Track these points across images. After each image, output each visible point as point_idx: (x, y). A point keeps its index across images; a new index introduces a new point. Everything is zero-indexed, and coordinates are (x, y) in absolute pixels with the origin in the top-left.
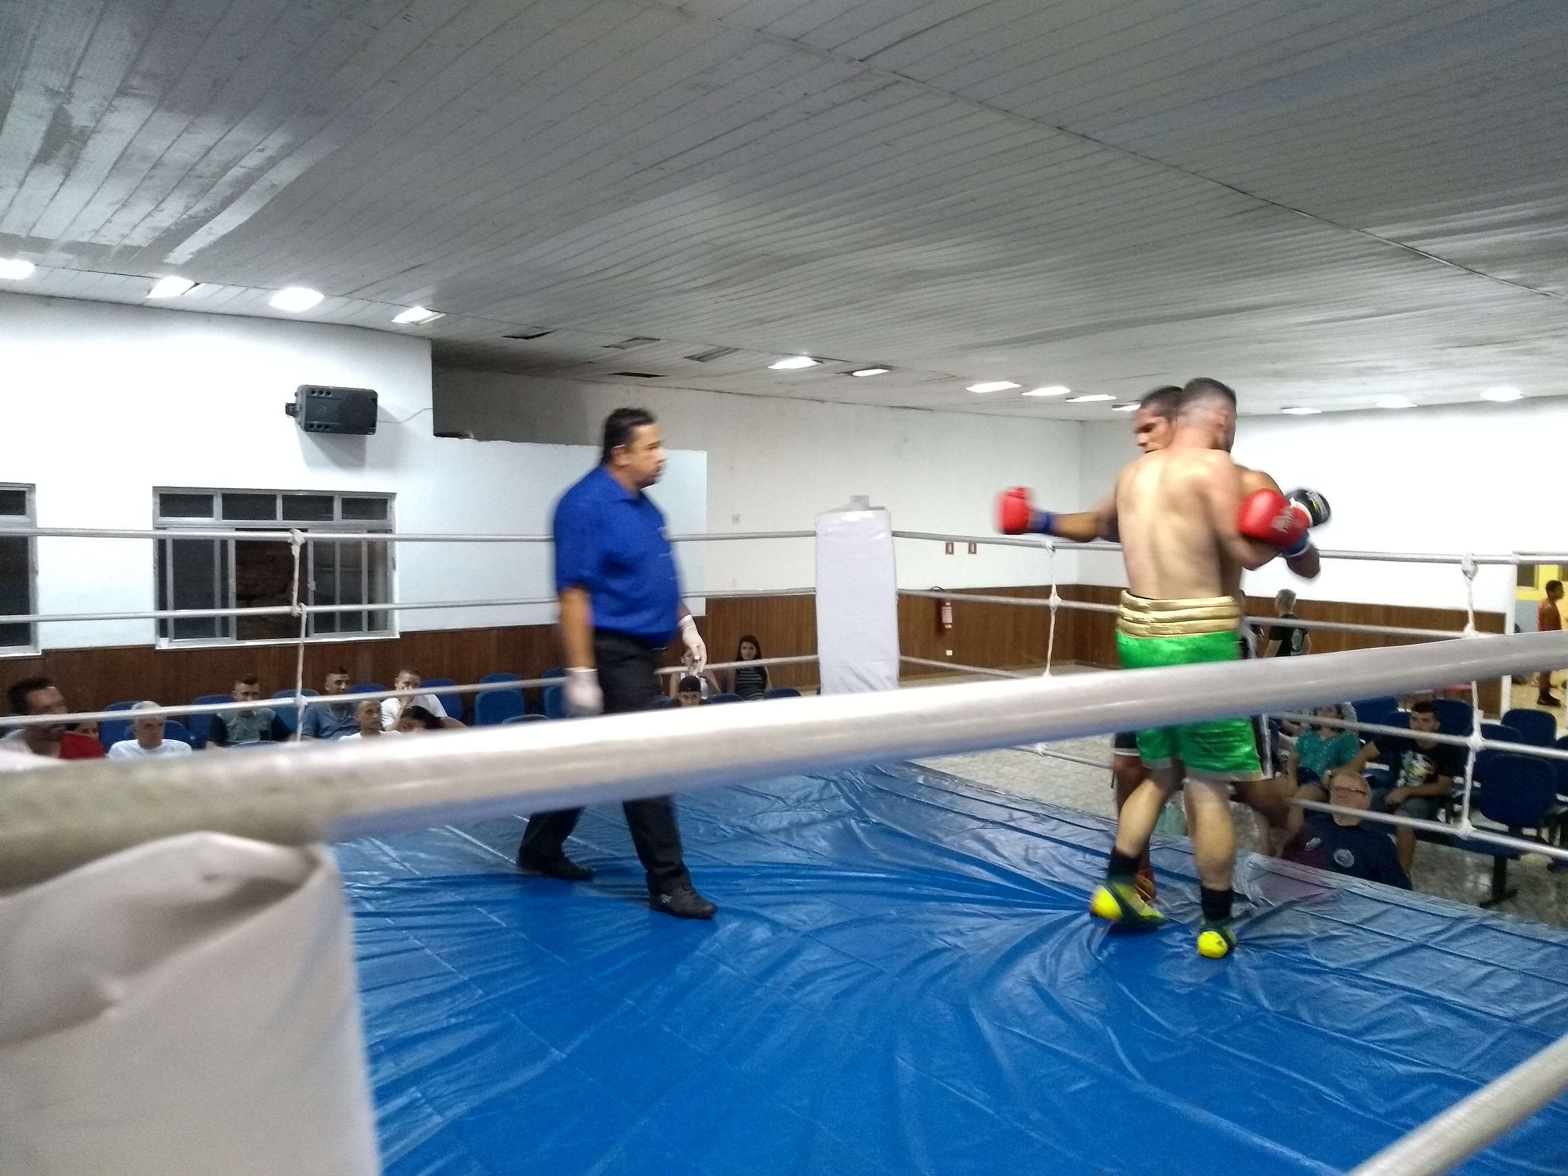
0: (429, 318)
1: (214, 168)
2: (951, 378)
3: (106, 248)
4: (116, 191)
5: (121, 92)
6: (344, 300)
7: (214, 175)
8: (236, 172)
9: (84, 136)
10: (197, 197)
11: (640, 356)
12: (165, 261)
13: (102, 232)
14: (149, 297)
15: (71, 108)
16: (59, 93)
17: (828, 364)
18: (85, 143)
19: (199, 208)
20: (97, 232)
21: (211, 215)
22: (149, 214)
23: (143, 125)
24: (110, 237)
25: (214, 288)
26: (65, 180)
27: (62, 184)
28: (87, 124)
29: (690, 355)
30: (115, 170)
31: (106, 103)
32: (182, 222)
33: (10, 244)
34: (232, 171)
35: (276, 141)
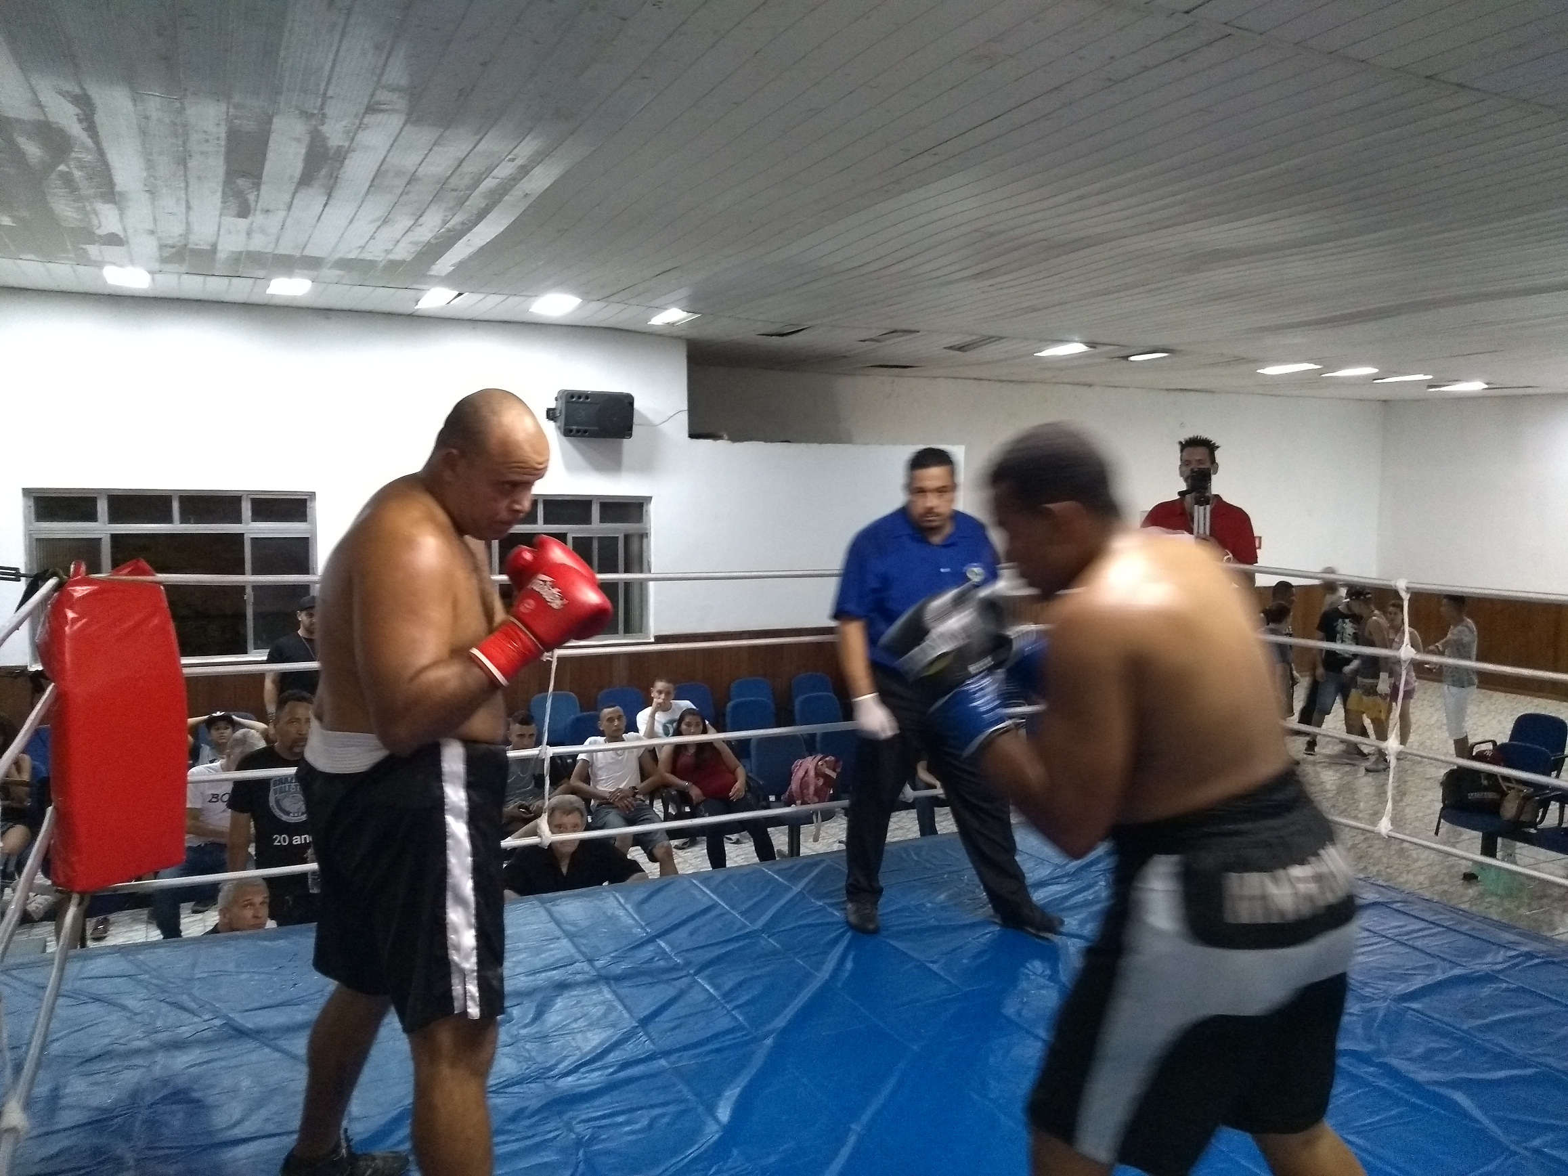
0: (684, 319)
1: (467, 180)
2: (1241, 360)
3: (372, 264)
4: (376, 207)
5: (371, 109)
6: (601, 304)
7: (468, 188)
8: (489, 183)
9: (341, 156)
10: (453, 211)
11: (899, 348)
12: (428, 273)
13: (368, 248)
14: (417, 307)
15: (325, 129)
16: (313, 115)
17: (1102, 349)
18: (342, 162)
19: (456, 221)
20: (363, 248)
21: (468, 227)
22: (409, 229)
23: (397, 139)
24: (376, 252)
25: (476, 297)
26: (328, 199)
27: (326, 204)
28: (341, 144)
29: (949, 345)
30: (372, 189)
31: (357, 122)
32: (442, 236)
33: (286, 264)
34: (485, 182)
35: (527, 149)
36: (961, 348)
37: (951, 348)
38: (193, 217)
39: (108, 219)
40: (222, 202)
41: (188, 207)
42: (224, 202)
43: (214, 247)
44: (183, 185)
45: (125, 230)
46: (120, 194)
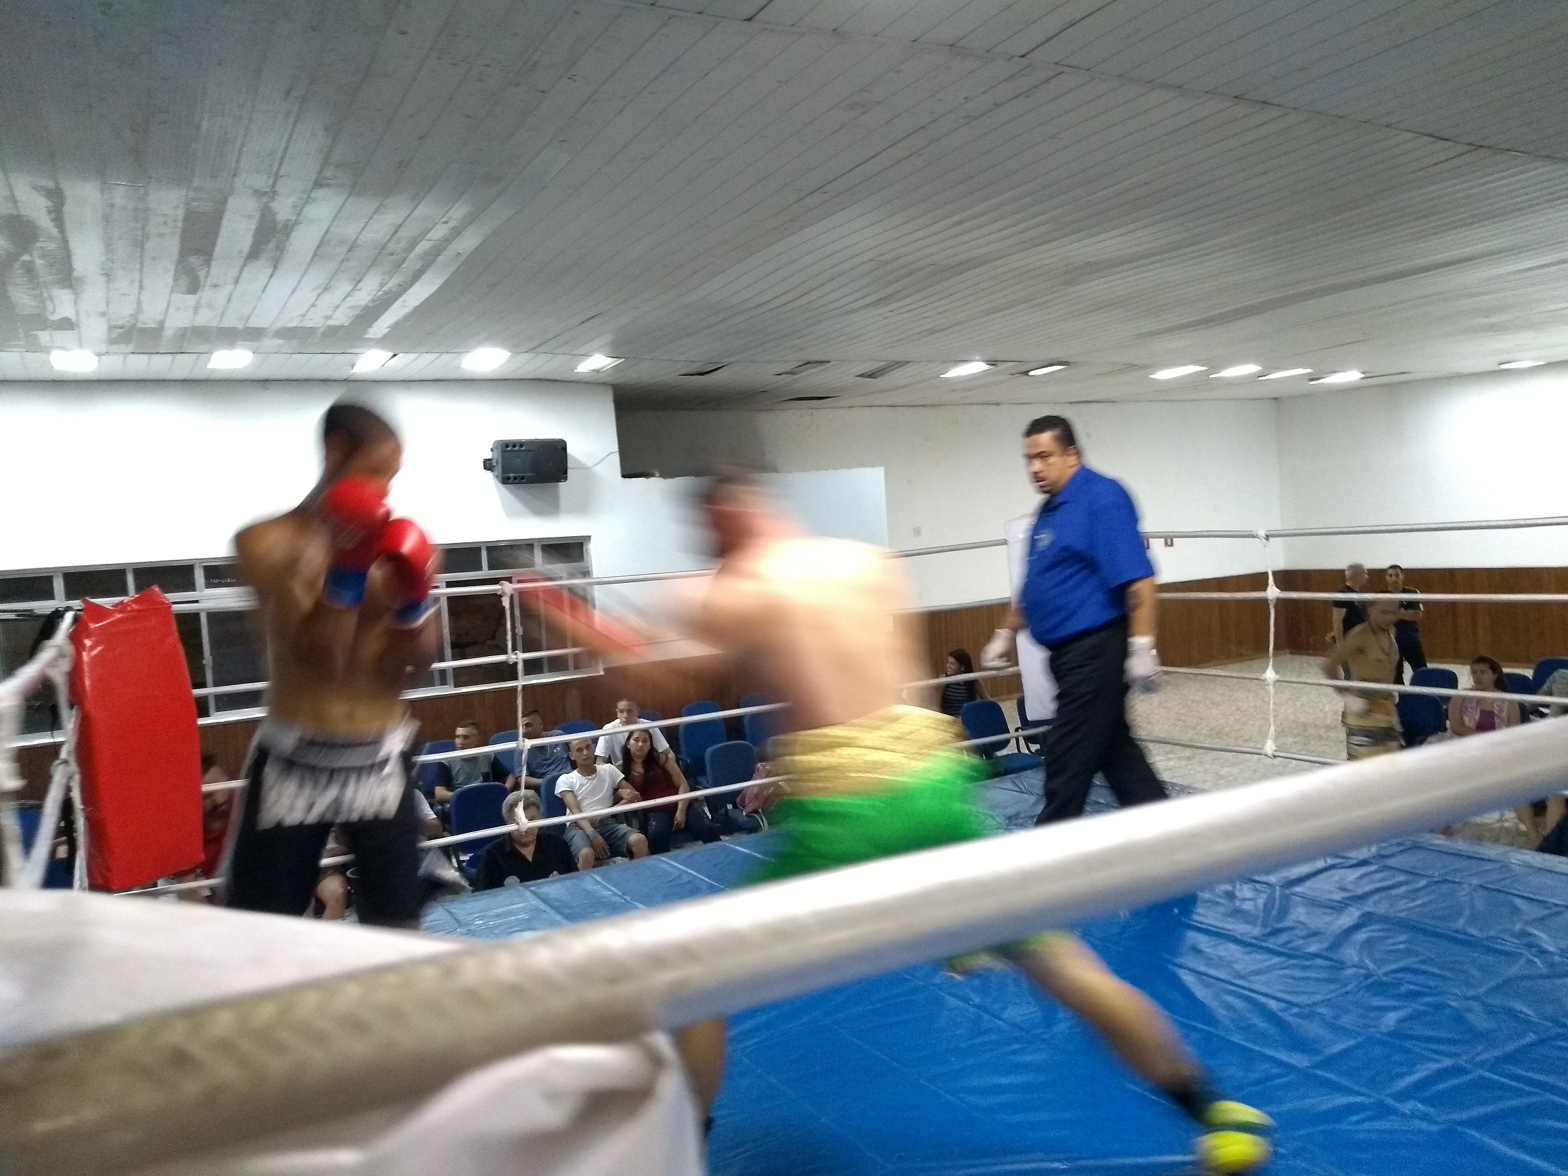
0: (609, 365)
1: (403, 244)
2: (1132, 367)
3: (312, 330)
4: (317, 276)
5: (318, 184)
6: (529, 356)
7: (404, 252)
8: (423, 246)
9: (288, 229)
10: (391, 273)
11: (813, 380)
12: (365, 336)
13: (309, 315)
14: (352, 371)
15: (275, 206)
16: (264, 193)
17: (1002, 366)
18: (288, 235)
19: (392, 283)
20: (303, 315)
21: (403, 288)
22: (349, 295)
23: (339, 212)
24: (316, 320)
25: (412, 356)
26: (274, 271)
27: (271, 276)
28: (290, 217)
29: (861, 373)
30: (316, 257)
31: (305, 196)
32: (379, 299)
33: (229, 336)
34: (420, 245)
35: (459, 212)
36: (871, 375)
37: (861, 376)
38: (145, 296)
39: (63, 304)
40: (174, 281)
41: (141, 287)
42: (175, 280)
43: (162, 324)
44: (138, 266)
45: (77, 312)
46: (78, 279)
